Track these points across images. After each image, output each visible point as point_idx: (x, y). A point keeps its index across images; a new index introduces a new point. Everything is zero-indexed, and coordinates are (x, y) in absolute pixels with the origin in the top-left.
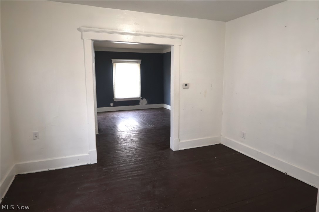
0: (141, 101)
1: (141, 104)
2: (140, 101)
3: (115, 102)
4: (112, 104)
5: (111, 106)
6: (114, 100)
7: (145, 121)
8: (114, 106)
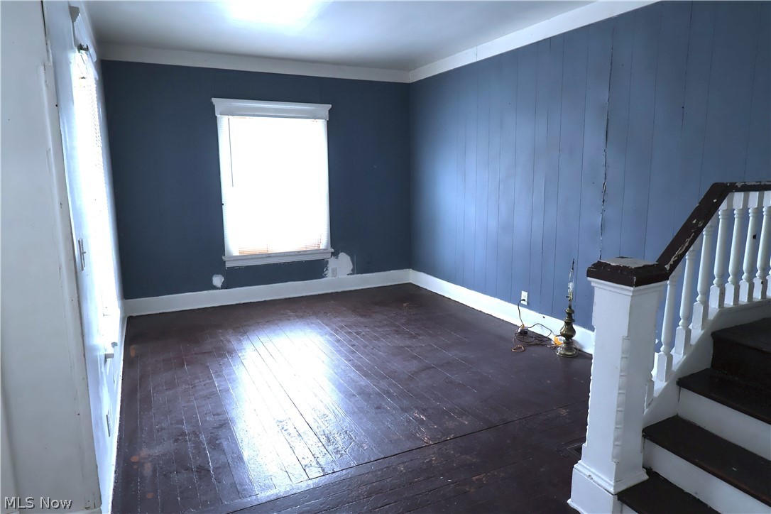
0: (332, 263)
1: (329, 273)
2: (327, 262)
3: (231, 269)
4: (218, 280)
5: (215, 288)
6: (228, 265)
7: (366, 375)
8: (226, 286)
